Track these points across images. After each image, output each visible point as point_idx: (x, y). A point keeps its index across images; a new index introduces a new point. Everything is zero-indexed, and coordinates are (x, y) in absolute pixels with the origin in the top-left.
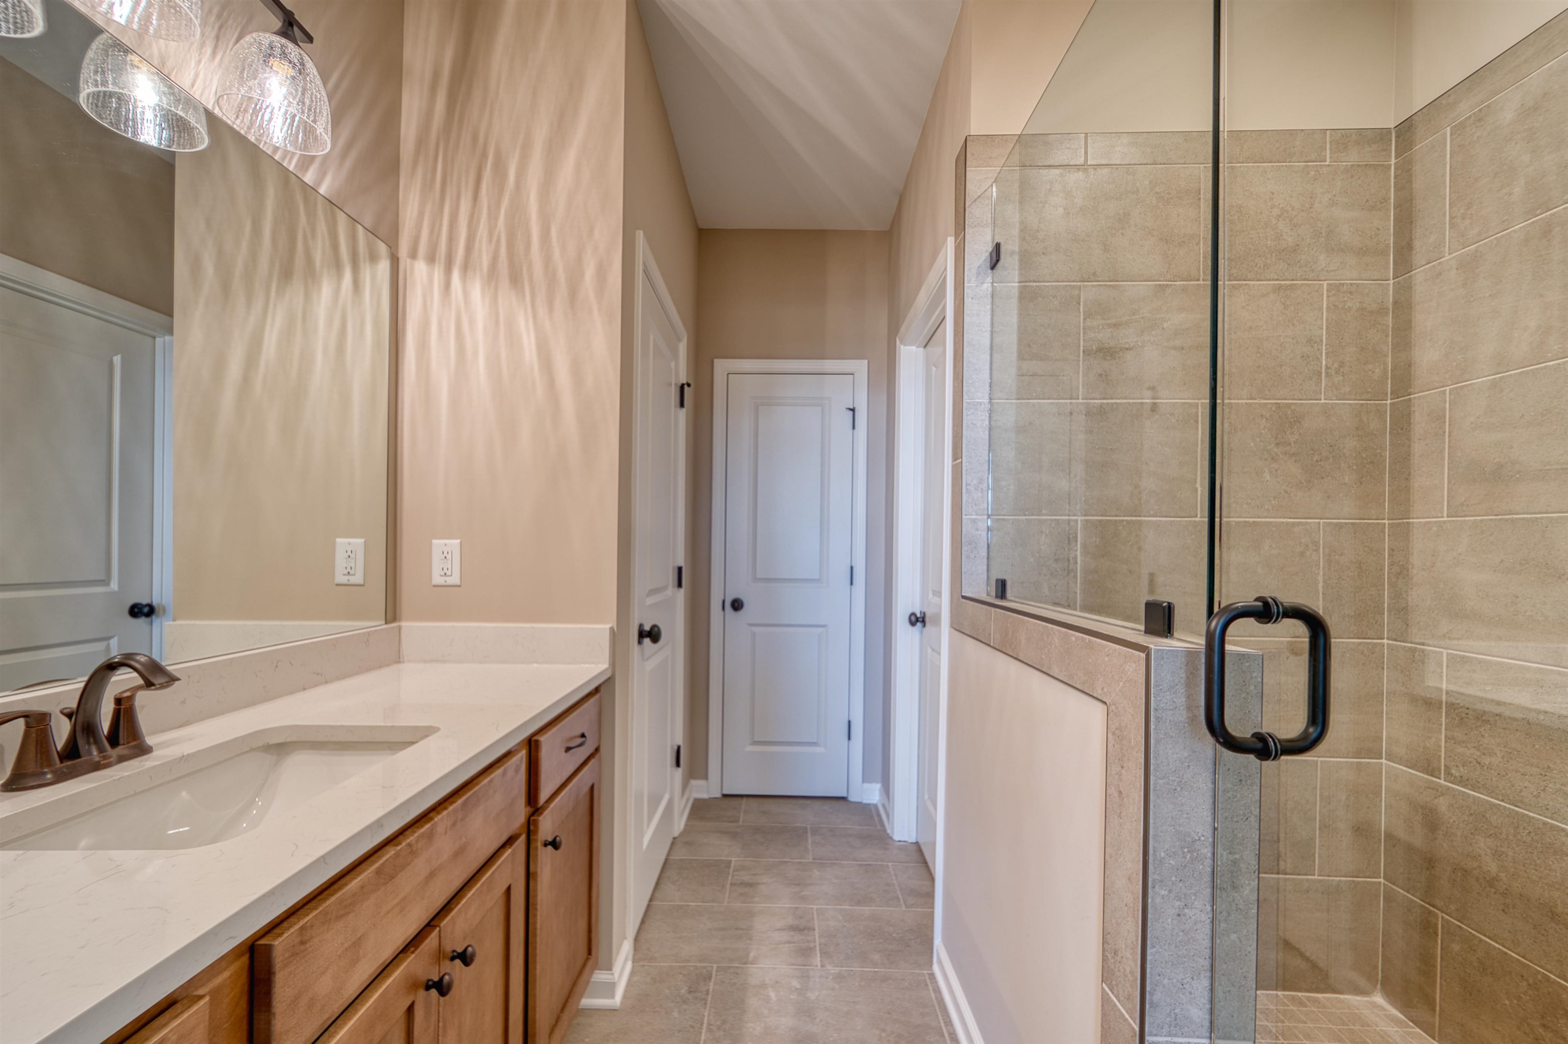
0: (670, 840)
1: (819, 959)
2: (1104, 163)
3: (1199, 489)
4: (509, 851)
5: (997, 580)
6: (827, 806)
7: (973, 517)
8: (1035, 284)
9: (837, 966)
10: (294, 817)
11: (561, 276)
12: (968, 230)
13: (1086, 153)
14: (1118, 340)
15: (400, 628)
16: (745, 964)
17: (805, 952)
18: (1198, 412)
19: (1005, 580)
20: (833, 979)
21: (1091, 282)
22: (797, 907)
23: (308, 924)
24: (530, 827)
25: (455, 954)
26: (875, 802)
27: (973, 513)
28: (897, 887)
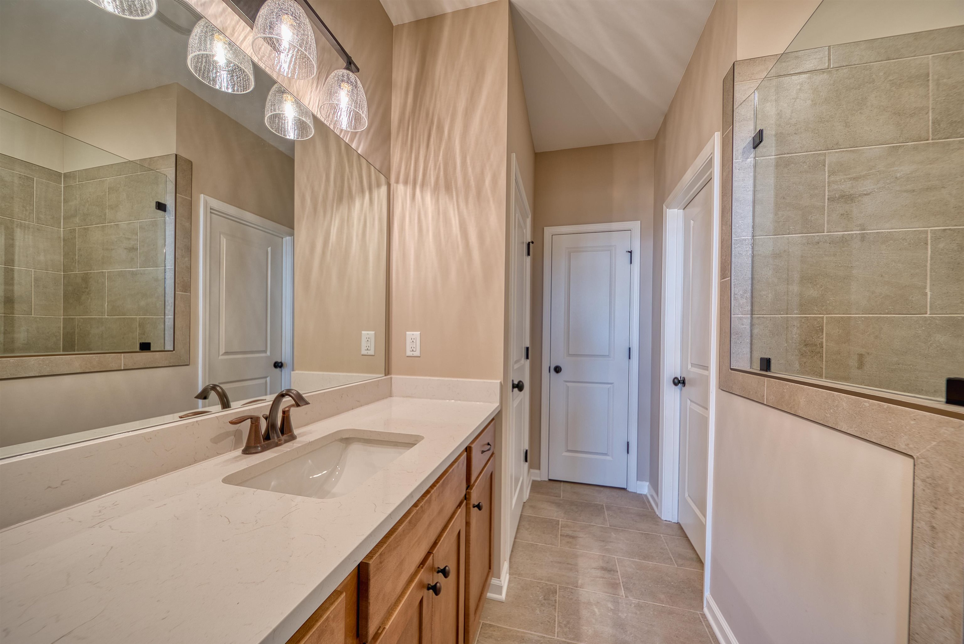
0: (522, 504)
1: (623, 592)
2: (845, 65)
3: (929, 294)
4: (460, 510)
5: (762, 359)
6: (614, 493)
7: (739, 316)
8: (788, 155)
9: (637, 599)
10: (369, 486)
11: (472, 183)
12: (736, 125)
13: (829, 60)
14: (858, 189)
15: (391, 378)
16: (577, 587)
17: (614, 586)
18: (927, 237)
19: (769, 359)
20: (635, 606)
21: (835, 149)
22: (604, 556)
23: (383, 552)
24: (467, 497)
25: (439, 569)
26: (645, 493)
27: (739, 313)
28: (669, 551)
